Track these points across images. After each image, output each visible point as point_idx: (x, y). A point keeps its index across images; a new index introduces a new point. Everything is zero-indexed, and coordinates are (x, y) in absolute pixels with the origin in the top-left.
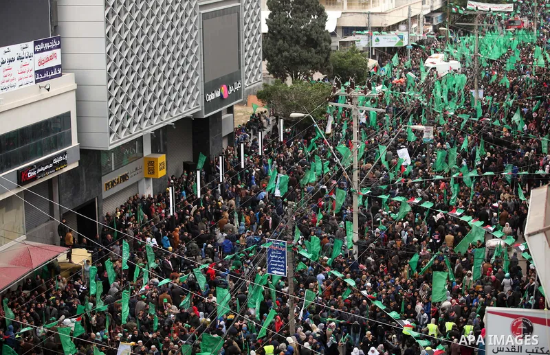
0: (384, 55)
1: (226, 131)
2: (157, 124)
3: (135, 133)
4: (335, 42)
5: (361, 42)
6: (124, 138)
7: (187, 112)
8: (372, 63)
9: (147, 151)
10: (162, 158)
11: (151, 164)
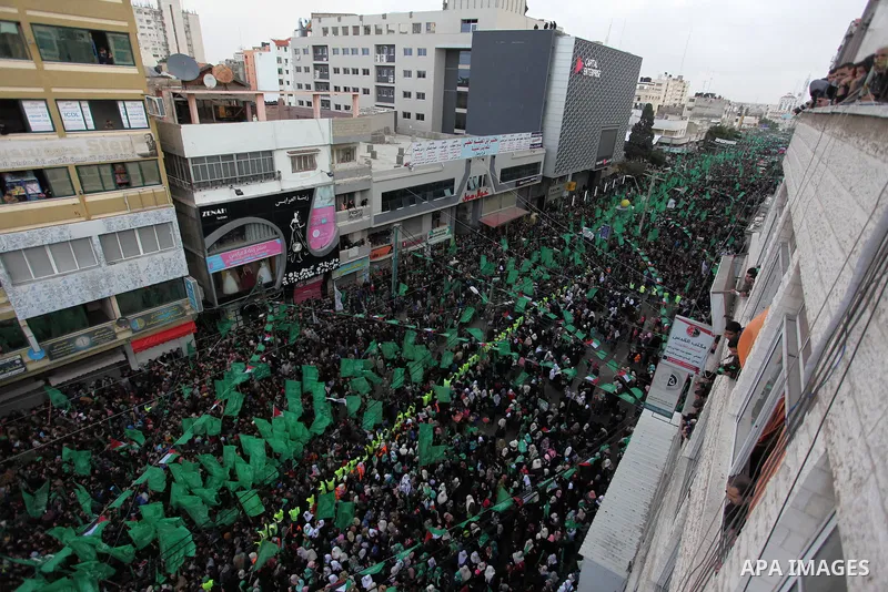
0: (674, 156)
1: (602, 176)
2: (575, 171)
3: (565, 173)
4: (655, 148)
5: (666, 149)
6: (560, 174)
7: (587, 168)
8: (668, 158)
9: (569, 180)
10: (574, 184)
11: (570, 185)
